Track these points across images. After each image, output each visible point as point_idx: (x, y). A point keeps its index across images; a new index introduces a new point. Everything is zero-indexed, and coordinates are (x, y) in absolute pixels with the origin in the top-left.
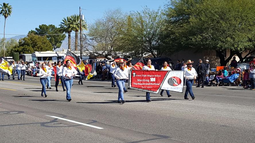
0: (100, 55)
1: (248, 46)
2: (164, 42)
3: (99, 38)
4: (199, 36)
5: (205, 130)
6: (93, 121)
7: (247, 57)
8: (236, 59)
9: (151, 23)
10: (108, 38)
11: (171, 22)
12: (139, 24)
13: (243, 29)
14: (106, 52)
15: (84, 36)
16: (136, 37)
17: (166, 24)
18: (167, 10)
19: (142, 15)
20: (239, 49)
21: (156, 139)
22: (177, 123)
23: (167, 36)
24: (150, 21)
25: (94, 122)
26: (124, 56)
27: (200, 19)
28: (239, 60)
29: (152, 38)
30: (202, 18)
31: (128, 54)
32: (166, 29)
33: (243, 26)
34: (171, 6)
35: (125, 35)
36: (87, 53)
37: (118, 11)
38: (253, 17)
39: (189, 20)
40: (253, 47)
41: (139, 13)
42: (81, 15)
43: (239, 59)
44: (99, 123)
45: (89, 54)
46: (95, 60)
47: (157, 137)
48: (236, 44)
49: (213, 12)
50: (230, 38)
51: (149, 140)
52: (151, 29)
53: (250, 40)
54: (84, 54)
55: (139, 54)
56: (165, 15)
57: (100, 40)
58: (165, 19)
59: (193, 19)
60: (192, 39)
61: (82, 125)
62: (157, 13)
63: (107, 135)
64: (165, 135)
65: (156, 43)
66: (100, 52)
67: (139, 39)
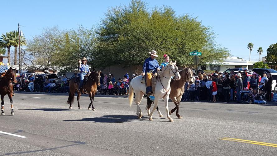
0: (37, 69)
2: (97, 58)
3: (37, 53)
4: (127, 53)
5: (119, 136)
6: (18, 131)
9: (85, 40)
10: (45, 54)
11: (103, 40)
12: (74, 41)
14: (43, 66)
15: (22, 51)
16: (71, 53)
17: (98, 42)
18: (100, 29)
19: (77, 32)
21: (74, 145)
22: (97, 130)
23: (100, 52)
24: (85, 38)
25: (20, 132)
26: (60, 71)
27: (128, 39)
29: (86, 54)
30: (129, 38)
31: (64, 68)
32: (98, 47)
33: (163, 45)
34: (103, 26)
35: (61, 50)
36: (25, 67)
37: (55, 29)
38: (172, 38)
39: (118, 39)
41: (74, 32)
42: (20, 31)
44: (24, 132)
45: (27, 68)
46: (33, 74)
47: (75, 143)
49: (139, 32)
51: (67, 146)
52: (85, 45)
54: (22, 68)
55: (74, 69)
56: (97, 33)
57: (38, 55)
58: (98, 37)
59: (122, 38)
60: (120, 56)
61: (6, 134)
62: (91, 31)
63: (29, 143)
64: (83, 141)
65: (90, 59)
66: (38, 67)
67: (74, 55)
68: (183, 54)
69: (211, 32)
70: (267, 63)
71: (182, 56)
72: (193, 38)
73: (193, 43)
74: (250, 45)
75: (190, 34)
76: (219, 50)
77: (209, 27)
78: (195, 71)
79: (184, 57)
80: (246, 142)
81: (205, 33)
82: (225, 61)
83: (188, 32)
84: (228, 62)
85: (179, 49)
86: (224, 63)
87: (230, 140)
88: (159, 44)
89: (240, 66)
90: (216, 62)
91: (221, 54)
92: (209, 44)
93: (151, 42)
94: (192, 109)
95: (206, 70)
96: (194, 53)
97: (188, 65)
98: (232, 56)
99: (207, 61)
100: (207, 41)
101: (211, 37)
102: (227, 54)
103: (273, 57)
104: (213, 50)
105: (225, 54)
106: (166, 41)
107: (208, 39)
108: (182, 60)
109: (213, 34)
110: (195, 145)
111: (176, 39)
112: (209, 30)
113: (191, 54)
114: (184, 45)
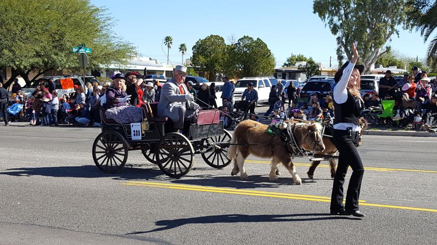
1: (36, 63)
7: (36, 79)
8: (19, 82)
13: (27, 38)
20: (22, 67)
28: (25, 84)
33: (26, 34)
38: (40, 22)
40: (43, 64)
43: (25, 81)
48: (18, 59)
50: (7, 51)
53: (38, 55)
68: (62, 50)
69: (106, 16)
70: (194, 68)
71: (60, 53)
72: (77, 25)
73: (78, 33)
74: (168, 39)
75: (71, 17)
76: (121, 46)
77: (102, 8)
78: (82, 79)
79: (63, 55)
80: (162, 187)
81: (97, 17)
82: (130, 64)
83: (69, 15)
84: (135, 64)
85: (53, 41)
86: (128, 66)
87: (139, 185)
88: (18, 32)
89: (154, 72)
90: (116, 65)
91: (123, 52)
92: (103, 35)
93: (4, 27)
94: (77, 140)
95: (100, 76)
96: (80, 48)
97: (69, 68)
98: (141, 55)
99: (101, 63)
100: (101, 30)
101: (106, 24)
102: (133, 52)
103: (202, 59)
104: (111, 45)
105: (130, 52)
106: (31, 28)
107: (101, 27)
108: (60, 60)
109: (110, 20)
110: (83, 196)
111: (48, 24)
112: (102, 13)
113: (75, 50)
114: (62, 36)
